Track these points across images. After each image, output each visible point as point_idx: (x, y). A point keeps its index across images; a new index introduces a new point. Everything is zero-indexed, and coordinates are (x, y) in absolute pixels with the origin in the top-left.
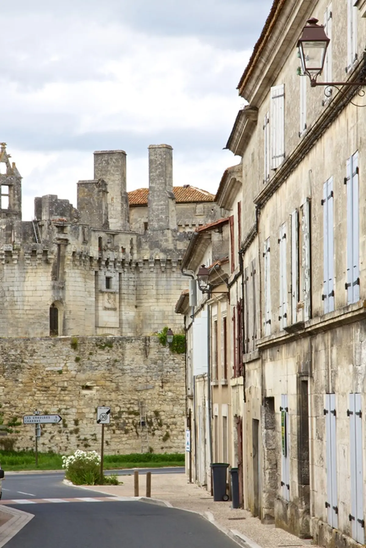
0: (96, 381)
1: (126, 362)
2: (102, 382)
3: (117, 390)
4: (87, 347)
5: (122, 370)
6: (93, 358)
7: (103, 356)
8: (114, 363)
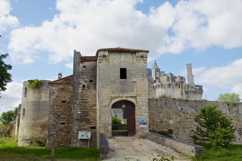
1: (240, 111)
2: (235, 118)
3: (239, 121)
4: (231, 105)
5: (239, 114)
6: (232, 109)
7: (234, 109)
8: (237, 111)
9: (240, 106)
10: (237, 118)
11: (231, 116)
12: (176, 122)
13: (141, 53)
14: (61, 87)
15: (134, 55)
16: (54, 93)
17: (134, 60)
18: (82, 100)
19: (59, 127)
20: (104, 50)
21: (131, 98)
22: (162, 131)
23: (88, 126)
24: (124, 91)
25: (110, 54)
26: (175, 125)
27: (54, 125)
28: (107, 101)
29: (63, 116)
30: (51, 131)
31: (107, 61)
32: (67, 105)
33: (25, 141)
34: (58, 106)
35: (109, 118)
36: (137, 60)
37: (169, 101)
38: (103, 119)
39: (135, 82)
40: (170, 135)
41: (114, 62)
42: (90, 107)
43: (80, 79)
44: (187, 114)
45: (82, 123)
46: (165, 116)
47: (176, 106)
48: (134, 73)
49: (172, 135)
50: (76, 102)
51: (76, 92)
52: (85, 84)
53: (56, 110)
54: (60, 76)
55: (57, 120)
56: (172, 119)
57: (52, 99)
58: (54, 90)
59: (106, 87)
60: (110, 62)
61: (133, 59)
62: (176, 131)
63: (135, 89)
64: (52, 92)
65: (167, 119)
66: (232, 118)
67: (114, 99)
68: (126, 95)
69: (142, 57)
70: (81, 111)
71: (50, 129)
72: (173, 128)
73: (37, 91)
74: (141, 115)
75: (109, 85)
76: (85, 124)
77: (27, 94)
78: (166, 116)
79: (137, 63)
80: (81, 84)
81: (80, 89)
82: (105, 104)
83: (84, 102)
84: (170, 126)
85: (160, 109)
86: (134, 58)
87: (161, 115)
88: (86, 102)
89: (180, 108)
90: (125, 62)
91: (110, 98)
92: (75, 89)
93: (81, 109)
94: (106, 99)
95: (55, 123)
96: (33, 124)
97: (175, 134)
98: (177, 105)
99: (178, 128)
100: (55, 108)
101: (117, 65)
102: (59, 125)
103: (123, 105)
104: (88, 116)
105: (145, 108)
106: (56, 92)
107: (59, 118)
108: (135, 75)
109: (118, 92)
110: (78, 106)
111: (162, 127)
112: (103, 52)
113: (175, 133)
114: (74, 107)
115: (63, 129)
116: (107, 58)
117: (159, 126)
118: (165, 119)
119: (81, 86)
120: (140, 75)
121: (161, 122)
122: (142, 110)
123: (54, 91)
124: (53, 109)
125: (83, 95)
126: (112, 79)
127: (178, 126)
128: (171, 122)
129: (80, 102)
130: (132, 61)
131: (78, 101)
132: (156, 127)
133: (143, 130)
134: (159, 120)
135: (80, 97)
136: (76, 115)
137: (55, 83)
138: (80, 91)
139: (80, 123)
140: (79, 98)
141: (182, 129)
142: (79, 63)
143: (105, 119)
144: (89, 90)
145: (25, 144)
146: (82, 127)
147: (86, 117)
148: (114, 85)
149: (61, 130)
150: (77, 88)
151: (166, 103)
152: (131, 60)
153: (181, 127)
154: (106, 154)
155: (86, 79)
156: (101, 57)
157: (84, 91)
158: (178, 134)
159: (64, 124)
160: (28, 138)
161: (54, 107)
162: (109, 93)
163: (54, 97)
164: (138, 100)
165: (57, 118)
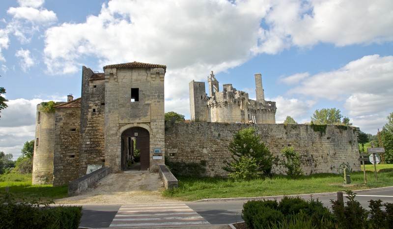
0: (293, 143)
1: (301, 135)
2: (295, 143)
3: (299, 146)
4: (289, 128)
5: (300, 138)
6: (291, 133)
7: (294, 132)
8: (298, 135)
9: (301, 128)
10: (296, 143)
11: (288, 140)
12: (212, 151)
13: (156, 69)
14: (69, 111)
15: (148, 72)
16: (61, 119)
17: (148, 78)
18: (92, 127)
19: (67, 161)
20: (112, 67)
21: (144, 124)
22: (193, 162)
23: (99, 159)
24: (135, 116)
25: (119, 71)
26: (209, 155)
27: (61, 158)
28: (114, 129)
29: (71, 148)
30: (57, 166)
31: (116, 80)
32: (77, 133)
33: (39, 178)
34: (66, 135)
35: (117, 149)
36: (152, 78)
37: (202, 126)
38: (109, 151)
39: (148, 105)
40: (203, 167)
41: (124, 80)
42: (101, 136)
43: (90, 102)
44: (227, 141)
45: (92, 156)
46: (197, 145)
47: (211, 132)
48: (148, 93)
49: (205, 167)
50: (85, 130)
51: (85, 117)
52: (96, 108)
53: (63, 140)
54: (70, 98)
55: (64, 152)
56: (206, 148)
57: (58, 127)
58: (60, 116)
59: (113, 112)
60: (120, 80)
61: (147, 76)
62: (210, 162)
63: (149, 114)
64: (58, 118)
65: (200, 148)
66: (290, 144)
67: (123, 126)
68: (137, 121)
69: (158, 73)
70: (90, 141)
71: (56, 164)
72: (207, 159)
73: (53, 116)
74: (155, 145)
75: (117, 109)
76: (95, 156)
77: (41, 121)
78: (199, 145)
79: (152, 82)
80: (90, 108)
81: (90, 114)
82: (112, 132)
83: (94, 129)
84: (203, 156)
85: (191, 136)
86: (149, 75)
87: (193, 144)
88: (96, 130)
89: (216, 134)
90: (137, 80)
91: (118, 125)
92: (84, 114)
93: (90, 139)
94: (113, 127)
95: (62, 156)
96: (48, 158)
97: (210, 166)
98: (213, 130)
99: (214, 158)
100: (62, 138)
101: (127, 85)
102: (67, 158)
103: (135, 133)
104: (99, 146)
105: (161, 136)
106: (63, 118)
107: (67, 150)
108: (149, 96)
109: (129, 118)
110: (87, 134)
111: (193, 158)
112: (110, 69)
113: (210, 164)
114: (82, 136)
115: (72, 163)
116: (115, 77)
117: (189, 157)
118: (197, 148)
119: (91, 110)
120: (155, 96)
121: (193, 152)
122: (157, 138)
123: (62, 117)
124: (60, 138)
125: (93, 121)
126: (122, 101)
127: (214, 157)
128: (205, 151)
129: (89, 130)
130: (146, 79)
131: (87, 128)
132: (187, 158)
133: (157, 162)
134: (189, 150)
135: (90, 124)
136: (84, 146)
137: (61, 108)
138: (89, 116)
139: (89, 155)
140: (88, 126)
141: (218, 160)
142: (89, 83)
143: (112, 150)
144: (100, 115)
145: (40, 181)
146: (92, 160)
147: (97, 148)
148: (123, 109)
149: (69, 164)
150: (85, 113)
151: (198, 128)
152: (145, 77)
153: (217, 157)
154: (75, 190)
155: (97, 102)
156: (108, 75)
157: (94, 116)
158: (214, 165)
159: (73, 156)
160: (43, 174)
161: (60, 136)
162: (117, 118)
163: (61, 124)
164: (152, 127)
165: (65, 150)
